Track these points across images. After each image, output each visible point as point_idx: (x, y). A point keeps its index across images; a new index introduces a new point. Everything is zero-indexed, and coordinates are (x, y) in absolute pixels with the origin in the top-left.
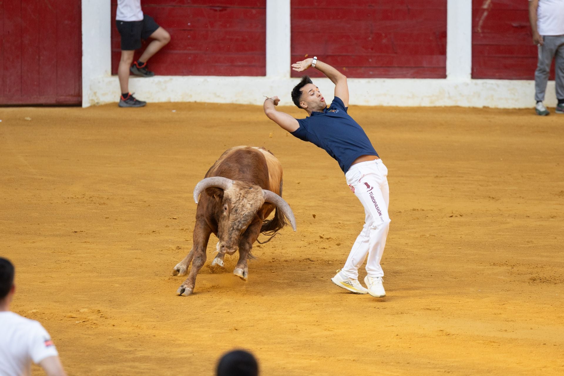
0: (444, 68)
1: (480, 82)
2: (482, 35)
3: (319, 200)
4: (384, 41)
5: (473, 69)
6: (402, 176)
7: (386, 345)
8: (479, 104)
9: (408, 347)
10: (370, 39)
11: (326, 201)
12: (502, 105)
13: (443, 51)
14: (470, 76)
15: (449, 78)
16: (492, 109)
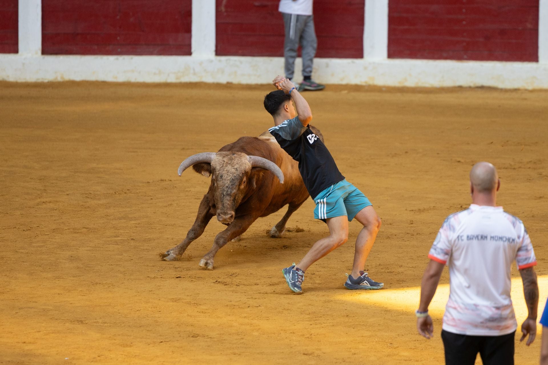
0: (189, 46)
1: (224, 58)
2: (225, 14)
3: (71, 172)
4: (132, 20)
5: (217, 46)
6: (150, 148)
7: (137, 309)
8: (223, 80)
9: (157, 311)
10: (118, 17)
11: (77, 172)
12: (245, 81)
13: (188, 29)
14: (214, 53)
15: (194, 55)
16: (235, 85)
